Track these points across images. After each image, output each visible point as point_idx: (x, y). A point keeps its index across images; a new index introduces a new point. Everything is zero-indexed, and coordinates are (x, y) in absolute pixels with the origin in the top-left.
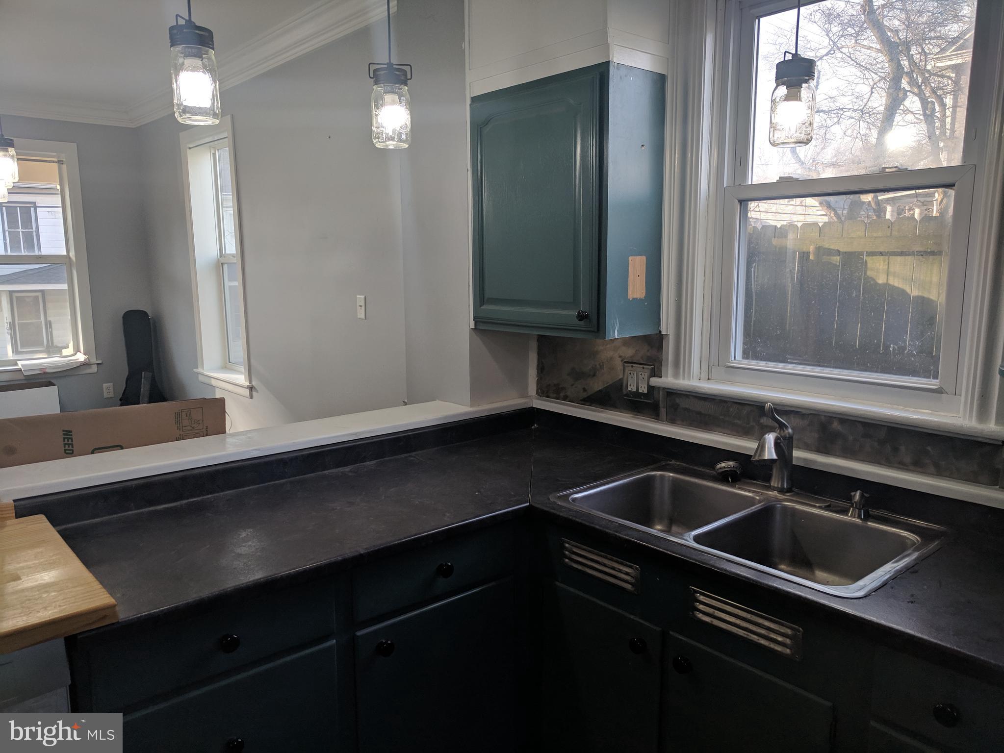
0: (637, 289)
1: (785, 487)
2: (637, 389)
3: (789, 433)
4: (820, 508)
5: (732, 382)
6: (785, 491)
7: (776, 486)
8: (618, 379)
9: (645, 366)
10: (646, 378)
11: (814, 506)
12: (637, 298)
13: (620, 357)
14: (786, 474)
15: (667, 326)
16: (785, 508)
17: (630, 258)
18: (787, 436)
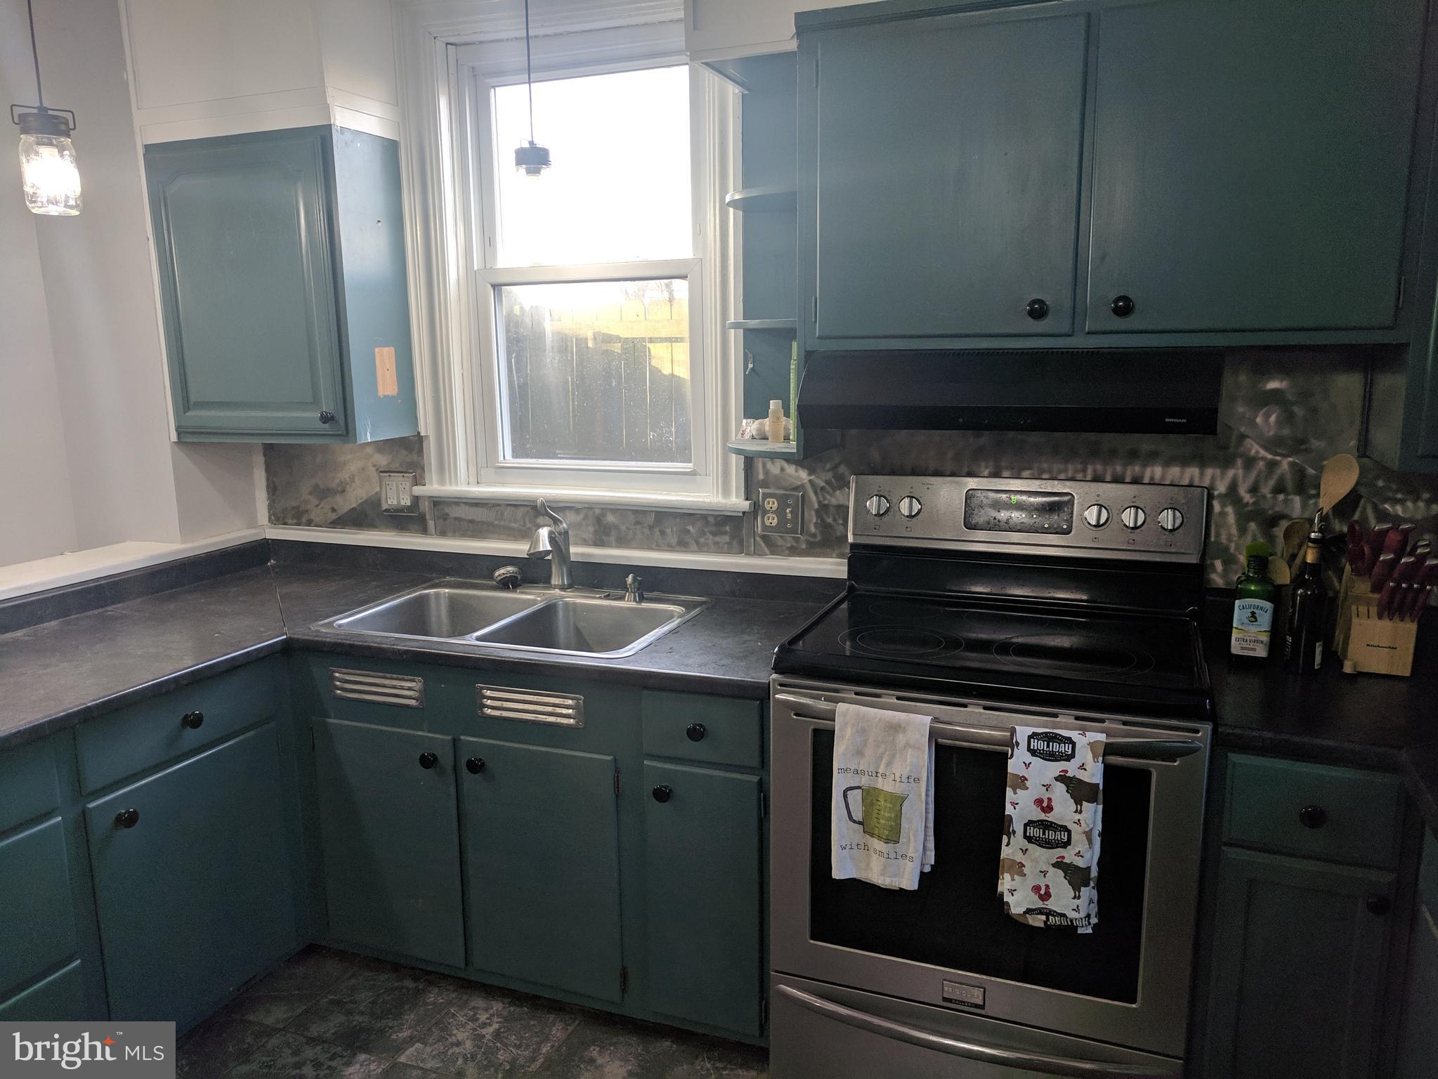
0: (387, 385)
1: (566, 583)
2: (399, 502)
3: (564, 528)
4: (600, 598)
5: (503, 484)
6: (566, 587)
7: (557, 583)
8: (374, 492)
9: (405, 475)
10: (407, 487)
11: (595, 598)
12: (388, 396)
13: (374, 466)
14: (565, 570)
15: (426, 426)
16: (566, 604)
17: (377, 350)
18: (563, 531)
